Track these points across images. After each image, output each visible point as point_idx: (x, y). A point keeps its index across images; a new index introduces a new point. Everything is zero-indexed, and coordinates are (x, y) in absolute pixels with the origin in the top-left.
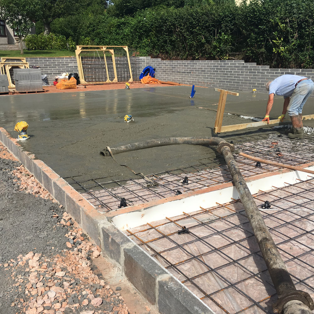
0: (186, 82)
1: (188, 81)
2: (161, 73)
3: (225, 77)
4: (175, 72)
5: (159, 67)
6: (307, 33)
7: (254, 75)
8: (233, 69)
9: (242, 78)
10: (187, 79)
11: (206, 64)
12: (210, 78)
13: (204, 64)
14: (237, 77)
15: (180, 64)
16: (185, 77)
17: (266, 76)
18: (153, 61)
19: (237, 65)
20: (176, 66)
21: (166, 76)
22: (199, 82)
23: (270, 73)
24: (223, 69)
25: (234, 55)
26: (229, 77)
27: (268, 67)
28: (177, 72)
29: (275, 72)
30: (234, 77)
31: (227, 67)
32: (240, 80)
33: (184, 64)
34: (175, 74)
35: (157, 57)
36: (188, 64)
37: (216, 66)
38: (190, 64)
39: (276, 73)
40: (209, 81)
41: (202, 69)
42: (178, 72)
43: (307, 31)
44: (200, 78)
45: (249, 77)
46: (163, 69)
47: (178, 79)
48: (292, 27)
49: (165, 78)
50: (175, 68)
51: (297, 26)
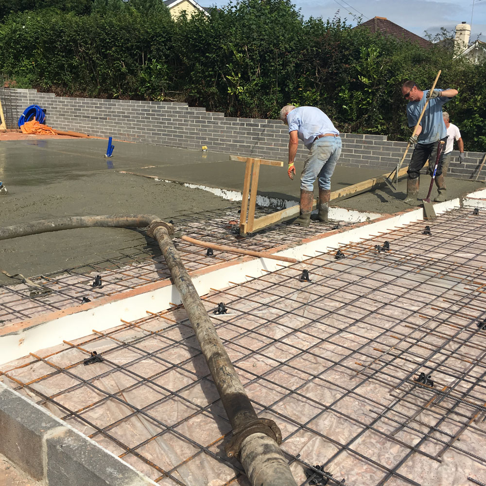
0: (99, 134)
1: (103, 132)
2: (57, 118)
3: (161, 127)
4: (80, 116)
5: (53, 108)
6: (273, 68)
7: (203, 126)
8: (171, 116)
9: (186, 129)
10: (100, 129)
11: (131, 106)
12: (138, 129)
13: (128, 106)
14: (178, 128)
15: (88, 103)
16: (97, 125)
17: (220, 127)
18: (41, 97)
19: (178, 110)
20: (81, 106)
21: (64, 122)
22: (121, 134)
23: (225, 123)
24: (158, 115)
25: (172, 95)
26: (167, 127)
27: (222, 115)
28: (83, 117)
29: (232, 122)
30: (175, 128)
31: (163, 111)
32: (183, 133)
33: (95, 104)
34: (80, 120)
35: (48, 91)
36: (100, 104)
37: (146, 110)
38: (104, 104)
39: (234, 124)
40: (136, 132)
41: (124, 113)
42: (86, 117)
43: (272, 66)
44: (122, 127)
45: (197, 129)
46: (60, 112)
47: (85, 127)
48: (252, 59)
49: (64, 125)
50: (80, 110)
51: (259, 58)
